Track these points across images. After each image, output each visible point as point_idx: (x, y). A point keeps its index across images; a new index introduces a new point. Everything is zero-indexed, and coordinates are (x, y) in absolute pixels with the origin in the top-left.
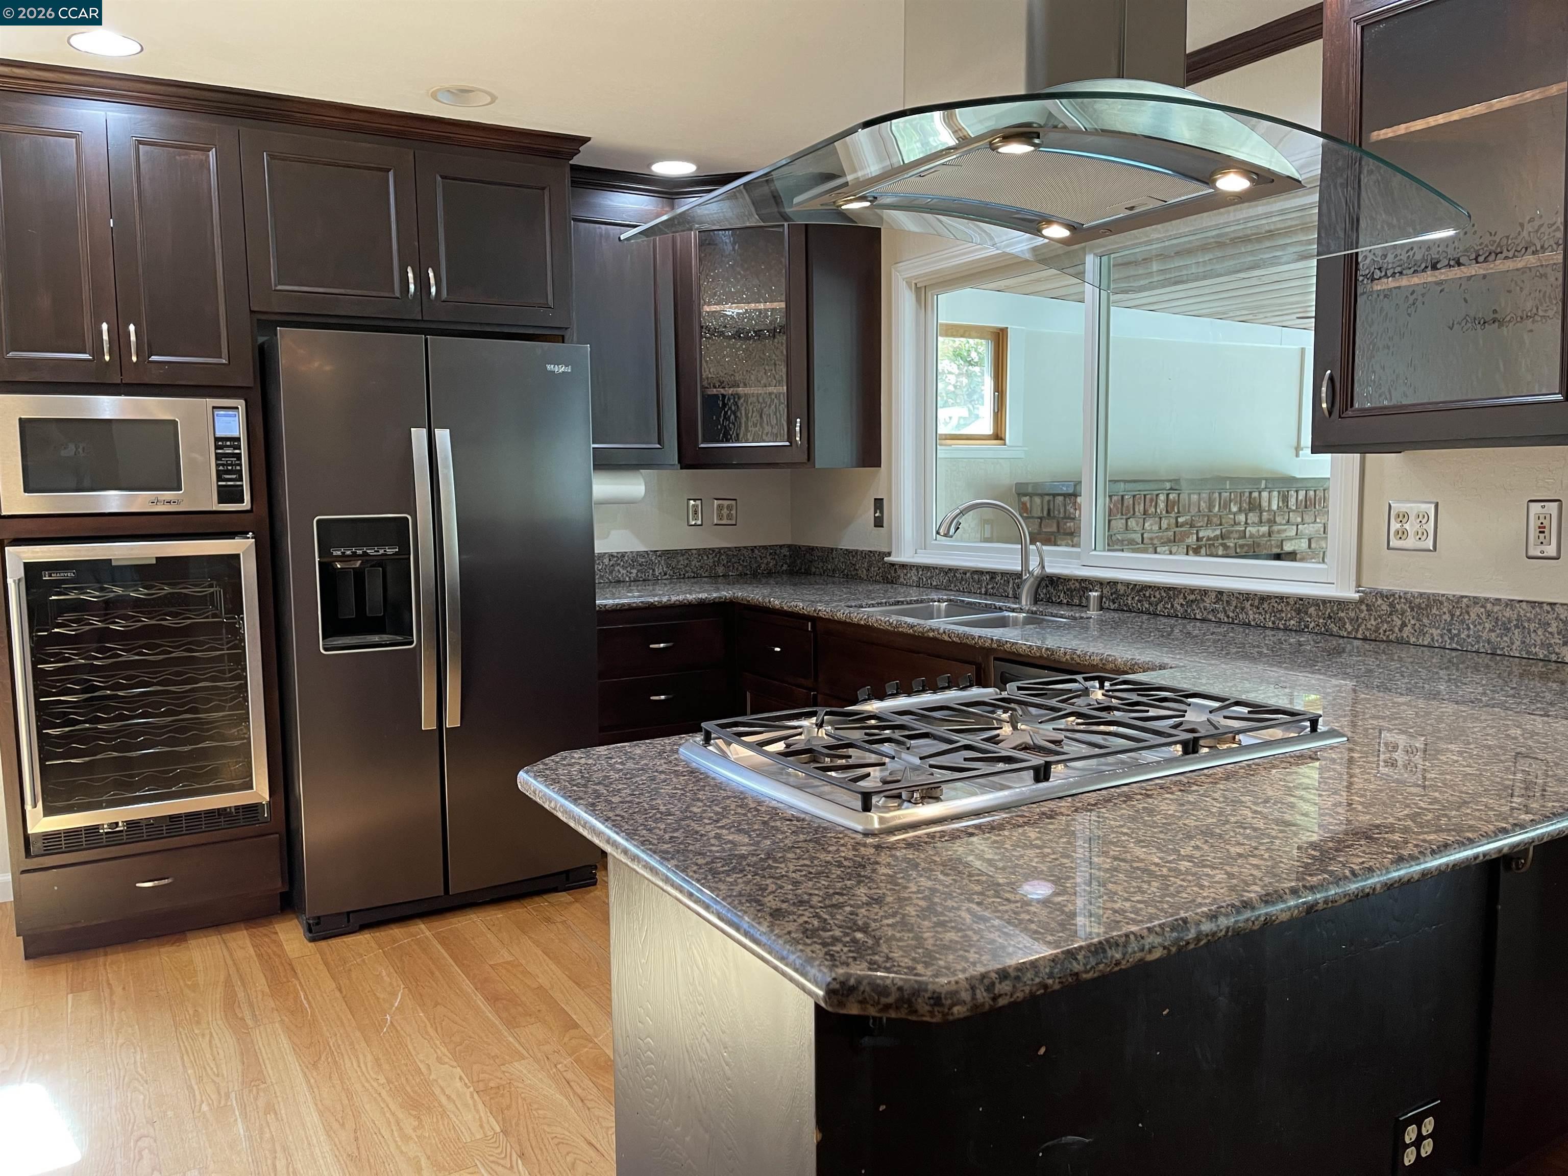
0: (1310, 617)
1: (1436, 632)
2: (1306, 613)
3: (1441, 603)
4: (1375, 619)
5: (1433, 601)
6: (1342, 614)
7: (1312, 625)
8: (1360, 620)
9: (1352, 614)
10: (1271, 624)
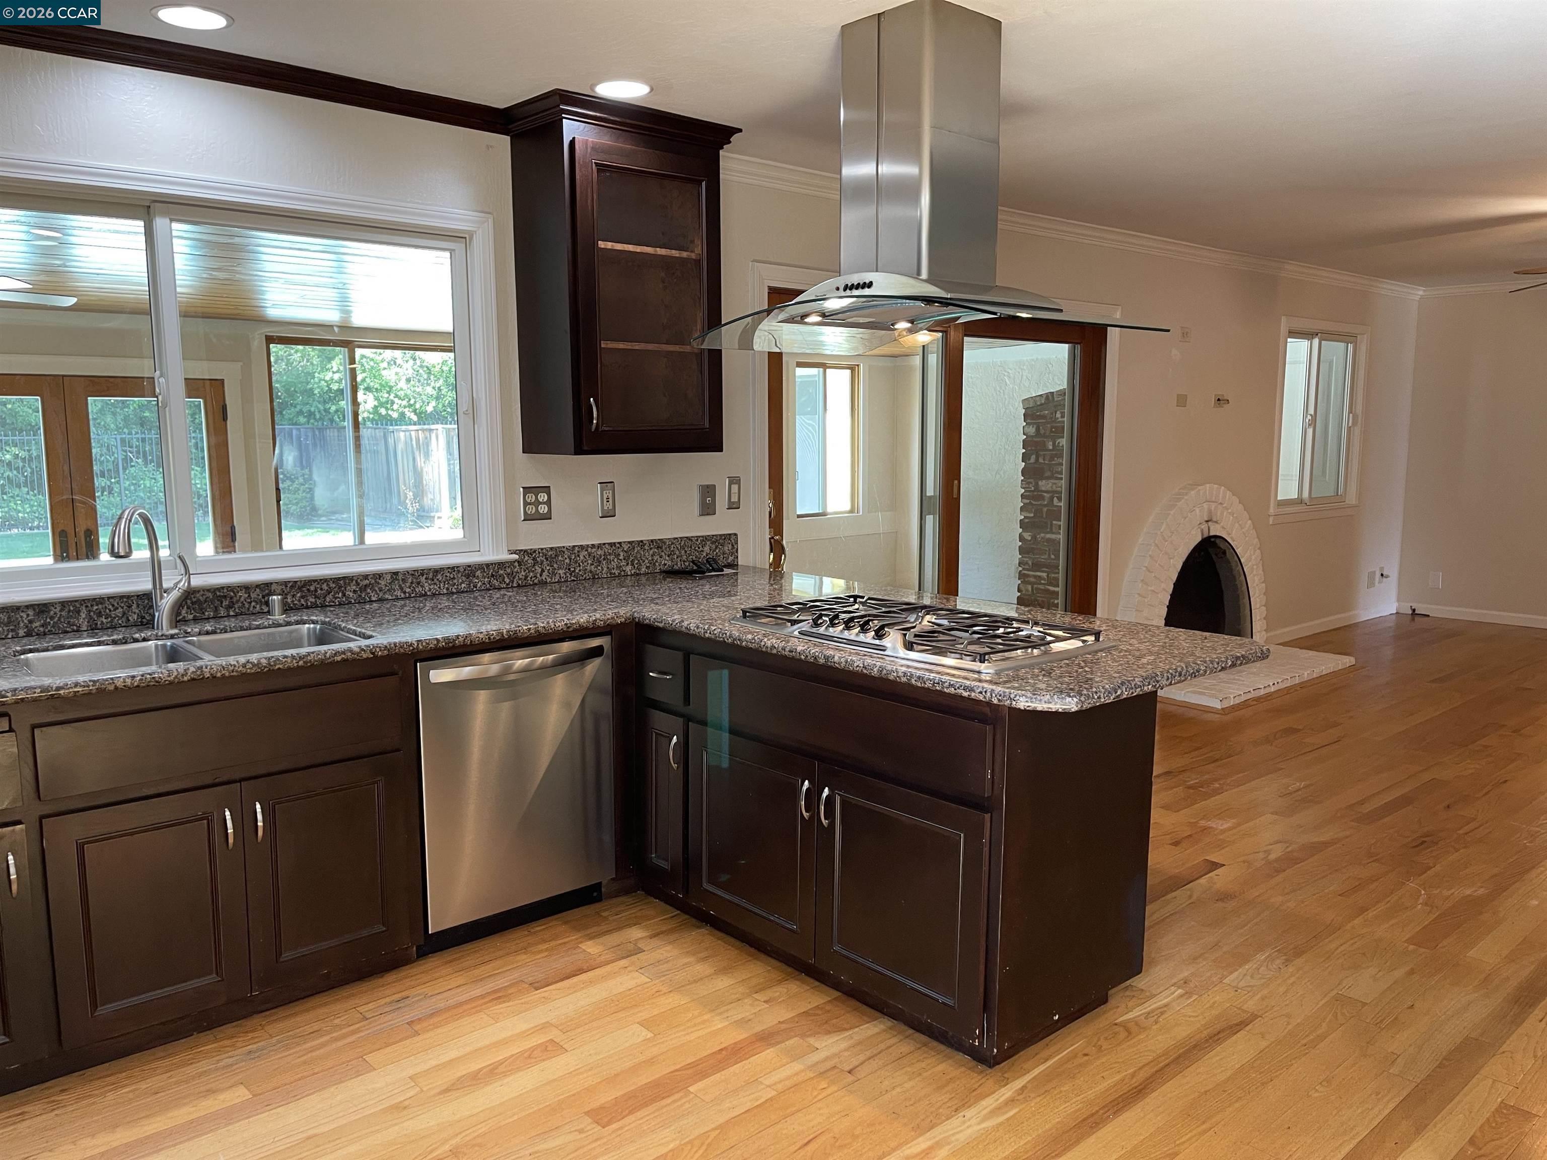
2: (474, 576)
4: (525, 571)
5: (558, 551)
8: (514, 574)
9: (509, 570)
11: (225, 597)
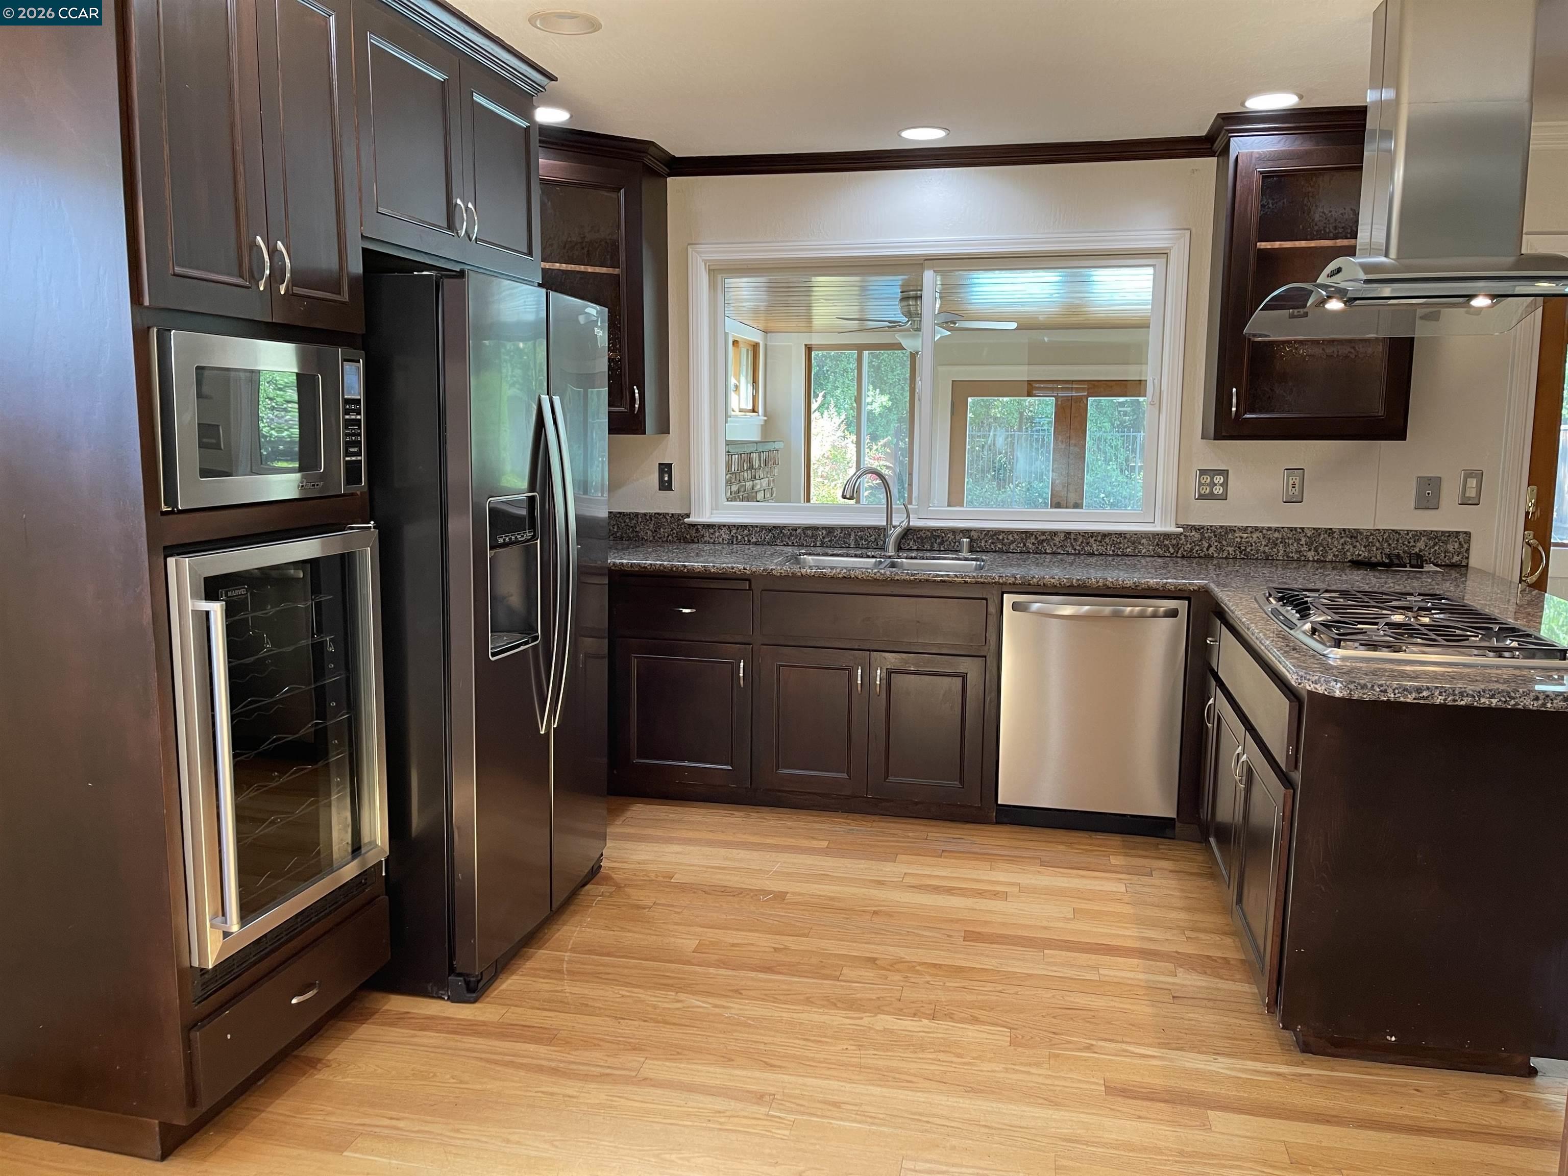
0: (1143, 545)
1: (1231, 549)
2: (1140, 543)
3: (1235, 531)
4: (1191, 544)
5: (1229, 530)
6: (1167, 542)
7: (1143, 551)
8: (1180, 545)
9: (1174, 542)
10: (1111, 553)
11: (938, 536)
